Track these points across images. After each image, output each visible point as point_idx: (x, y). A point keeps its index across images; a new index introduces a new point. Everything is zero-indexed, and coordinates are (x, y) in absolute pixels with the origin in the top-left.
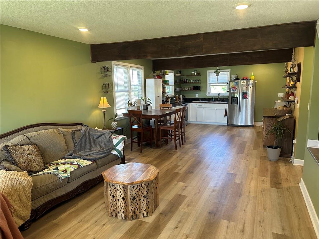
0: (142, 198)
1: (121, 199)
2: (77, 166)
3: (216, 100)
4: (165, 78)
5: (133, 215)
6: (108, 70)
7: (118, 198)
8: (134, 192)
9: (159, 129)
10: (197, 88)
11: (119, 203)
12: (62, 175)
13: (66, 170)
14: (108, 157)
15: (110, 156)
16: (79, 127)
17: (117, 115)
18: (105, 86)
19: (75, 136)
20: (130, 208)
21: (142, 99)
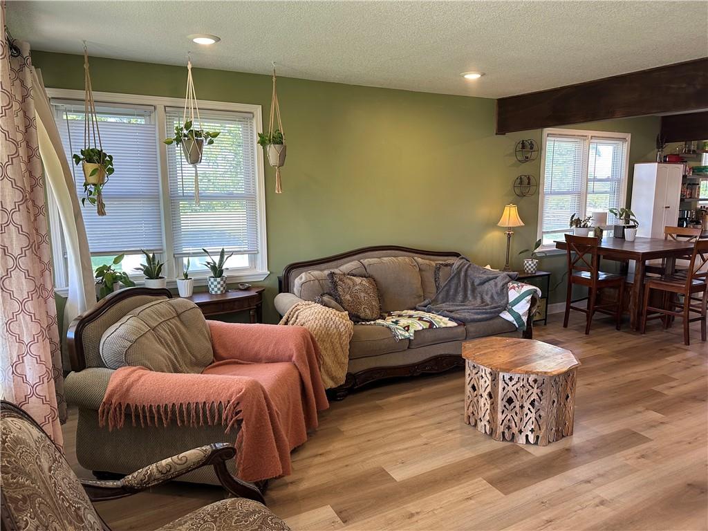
0: (527, 405)
1: (485, 395)
2: (428, 324)
6: (532, 148)
7: (481, 391)
9: (643, 286)
11: (482, 401)
12: (401, 332)
13: (408, 326)
15: (496, 321)
17: (538, 244)
18: (521, 183)
19: (440, 274)
20: (500, 417)
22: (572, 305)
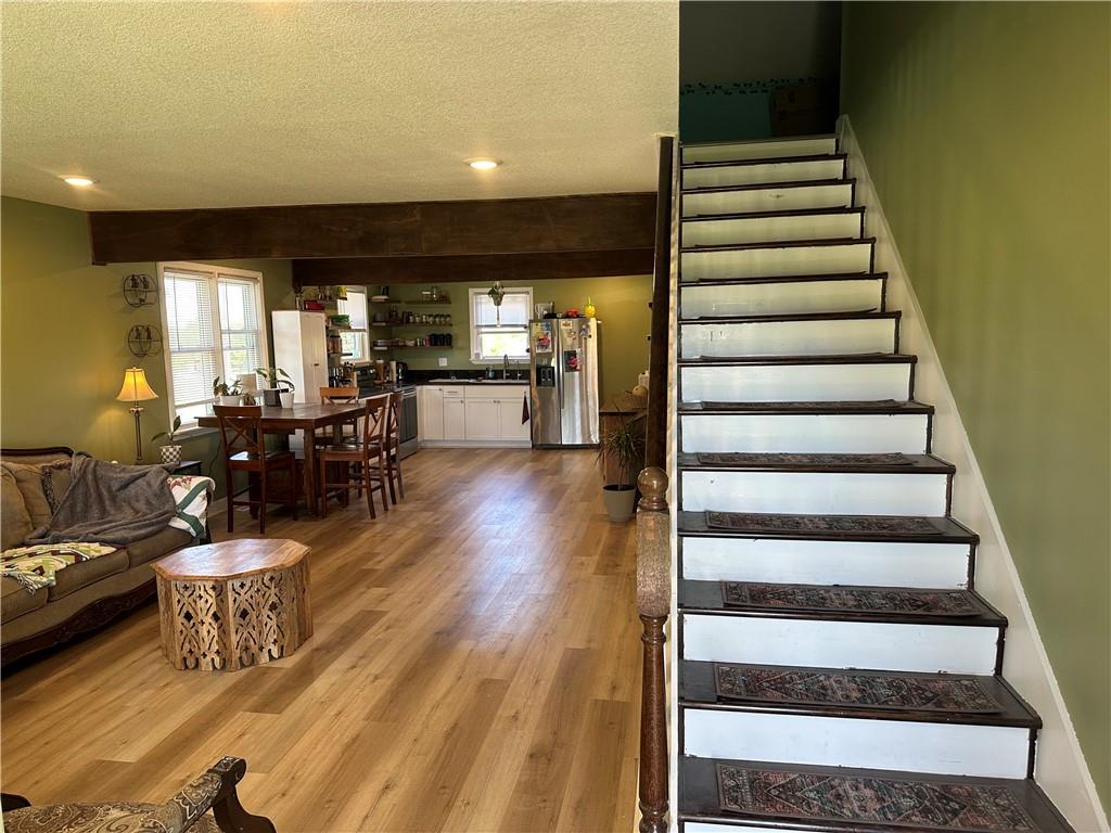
0: (266, 611)
1: (209, 619)
2: (73, 557)
3: (498, 374)
4: (336, 309)
5: (244, 655)
6: (146, 286)
7: (201, 616)
8: (243, 597)
9: (317, 461)
10: (443, 341)
11: (204, 631)
12: (34, 578)
13: (41, 568)
14: (159, 536)
15: (167, 533)
16: (62, 459)
17: (177, 423)
18: (139, 336)
19: (53, 482)
20: (234, 638)
21: (259, 372)
22: (235, 500)
